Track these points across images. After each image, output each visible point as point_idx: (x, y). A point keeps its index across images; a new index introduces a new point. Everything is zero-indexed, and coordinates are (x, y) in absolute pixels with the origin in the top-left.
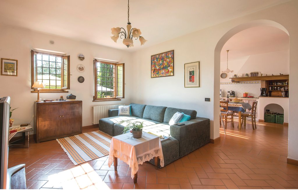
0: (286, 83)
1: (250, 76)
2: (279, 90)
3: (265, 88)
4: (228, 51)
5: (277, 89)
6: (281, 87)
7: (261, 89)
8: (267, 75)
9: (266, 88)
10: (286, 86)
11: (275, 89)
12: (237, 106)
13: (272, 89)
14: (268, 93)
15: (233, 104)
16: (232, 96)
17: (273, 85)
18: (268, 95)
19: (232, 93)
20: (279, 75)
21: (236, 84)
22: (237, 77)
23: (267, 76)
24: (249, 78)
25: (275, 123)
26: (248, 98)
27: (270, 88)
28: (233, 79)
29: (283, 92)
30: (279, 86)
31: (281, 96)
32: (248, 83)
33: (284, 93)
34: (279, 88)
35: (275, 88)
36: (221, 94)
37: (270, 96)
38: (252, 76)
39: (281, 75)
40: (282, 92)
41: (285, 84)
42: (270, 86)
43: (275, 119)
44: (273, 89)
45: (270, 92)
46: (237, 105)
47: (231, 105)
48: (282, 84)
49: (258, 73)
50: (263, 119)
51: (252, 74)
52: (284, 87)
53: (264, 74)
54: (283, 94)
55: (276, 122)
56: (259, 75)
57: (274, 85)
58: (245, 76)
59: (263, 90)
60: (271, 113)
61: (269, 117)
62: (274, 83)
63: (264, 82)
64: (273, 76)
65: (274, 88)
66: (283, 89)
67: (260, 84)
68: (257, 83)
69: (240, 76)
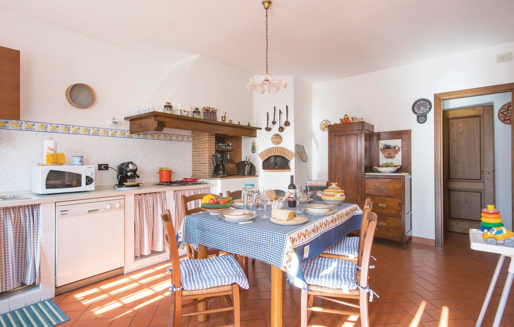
10: (229, 151)
22: (177, 113)
23: (232, 125)
28: (162, 119)
36: (93, 177)
38: (207, 118)
49: (216, 113)
67: (191, 143)
68: (181, 141)
69: (185, 111)
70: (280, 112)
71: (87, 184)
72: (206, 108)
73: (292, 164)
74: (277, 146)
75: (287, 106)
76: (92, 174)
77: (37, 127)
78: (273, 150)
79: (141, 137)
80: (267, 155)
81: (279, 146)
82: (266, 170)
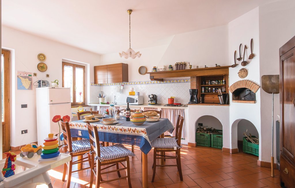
0: (223, 82)
1: (175, 68)
2: (214, 92)
3: (195, 89)
4: (131, 11)
5: (212, 90)
6: (217, 87)
7: (190, 91)
8: (198, 66)
9: (197, 90)
10: (223, 86)
11: (210, 91)
12: (136, 133)
13: (205, 92)
14: (201, 98)
15: (130, 128)
16: (153, 103)
17: (206, 84)
18: (201, 100)
19: (153, 98)
20: (215, 66)
21: (159, 83)
22: (158, 71)
23: (198, 70)
24: (175, 72)
25: (210, 147)
26: (175, 106)
27: (203, 90)
28: (153, 75)
29: (220, 96)
30: (214, 87)
31: (217, 103)
32: (174, 83)
33: (222, 97)
34: (214, 89)
35: (210, 89)
36: (137, 100)
37: (203, 102)
38: (177, 69)
39: (218, 68)
40: (218, 96)
41: (221, 83)
42: (203, 87)
43: (211, 141)
44: (207, 91)
45: (203, 96)
46: (138, 132)
47: (125, 130)
48: (218, 82)
49: (185, 64)
50: (193, 141)
51: (177, 65)
52: (221, 87)
53: (194, 66)
54: (221, 99)
55: (212, 146)
56: (188, 68)
57: (208, 84)
58: (168, 70)
59: (193, 92)
60: (205, 129)
61: (203, 137)
62: (208, 82)
63: (195, 80)
64: (206, 69)
65: (208, 88)
66: (220, 90)
67: (190, 83)
68: (186, 82)
69: (161, 69)
70: (246, 47)
71: (136, 102)
72: (176, 64)
73: (258, 95)
74: (243, 79)
75: (252, 40)
76: (137, 98)
77: (133, 84)
78: (239, 83)
79: (165, 82)
80: (234, 88)
81: (246, 79)
82: (235, 101)
